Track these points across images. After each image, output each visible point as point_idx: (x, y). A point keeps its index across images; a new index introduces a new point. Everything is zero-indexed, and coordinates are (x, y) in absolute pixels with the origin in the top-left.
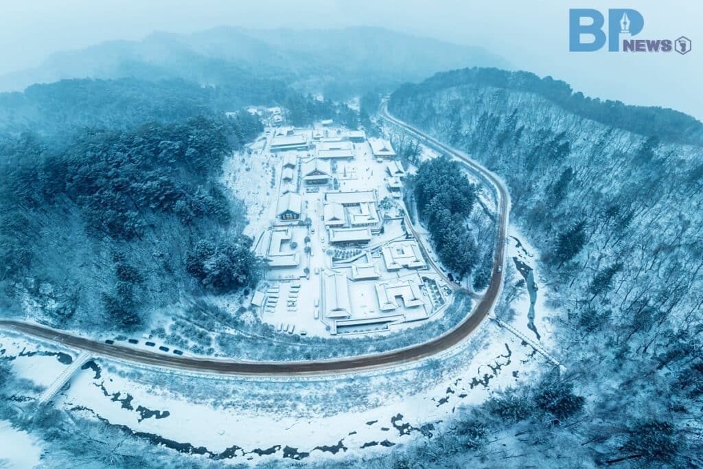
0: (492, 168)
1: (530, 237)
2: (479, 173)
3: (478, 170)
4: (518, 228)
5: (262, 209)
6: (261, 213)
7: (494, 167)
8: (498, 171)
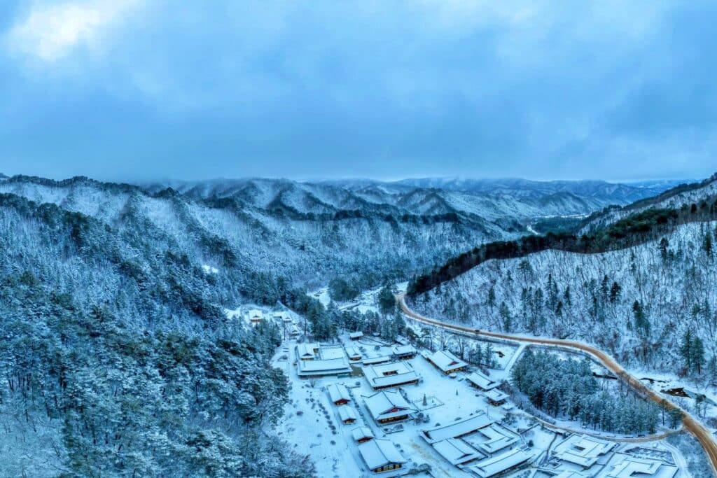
0: (562, 336)
1: (653, 371)
2: (556, 347)
3: (554, 345)
4: (636, 370)
5: (334, 463)
6: (334, 468)
7: (565, 334)
8: (571, 336)
